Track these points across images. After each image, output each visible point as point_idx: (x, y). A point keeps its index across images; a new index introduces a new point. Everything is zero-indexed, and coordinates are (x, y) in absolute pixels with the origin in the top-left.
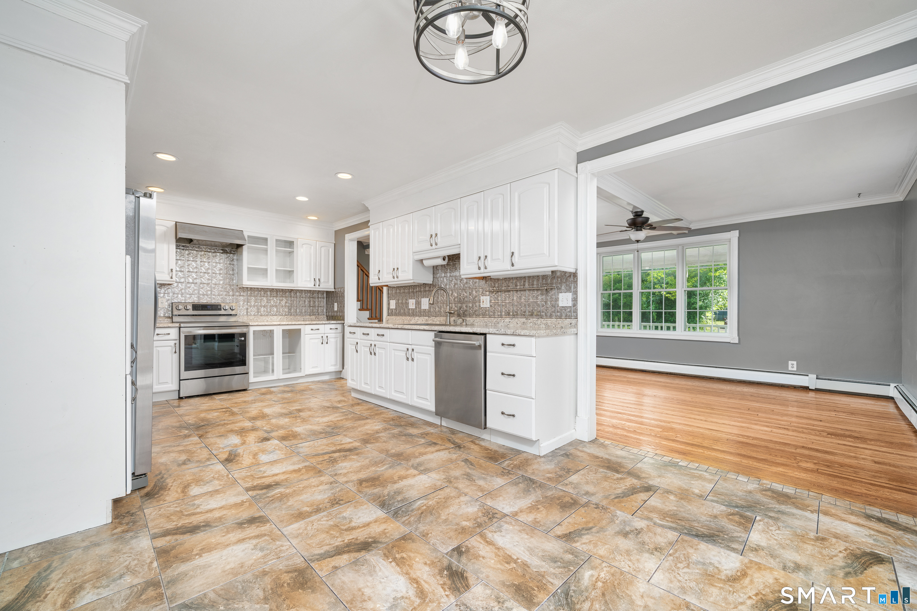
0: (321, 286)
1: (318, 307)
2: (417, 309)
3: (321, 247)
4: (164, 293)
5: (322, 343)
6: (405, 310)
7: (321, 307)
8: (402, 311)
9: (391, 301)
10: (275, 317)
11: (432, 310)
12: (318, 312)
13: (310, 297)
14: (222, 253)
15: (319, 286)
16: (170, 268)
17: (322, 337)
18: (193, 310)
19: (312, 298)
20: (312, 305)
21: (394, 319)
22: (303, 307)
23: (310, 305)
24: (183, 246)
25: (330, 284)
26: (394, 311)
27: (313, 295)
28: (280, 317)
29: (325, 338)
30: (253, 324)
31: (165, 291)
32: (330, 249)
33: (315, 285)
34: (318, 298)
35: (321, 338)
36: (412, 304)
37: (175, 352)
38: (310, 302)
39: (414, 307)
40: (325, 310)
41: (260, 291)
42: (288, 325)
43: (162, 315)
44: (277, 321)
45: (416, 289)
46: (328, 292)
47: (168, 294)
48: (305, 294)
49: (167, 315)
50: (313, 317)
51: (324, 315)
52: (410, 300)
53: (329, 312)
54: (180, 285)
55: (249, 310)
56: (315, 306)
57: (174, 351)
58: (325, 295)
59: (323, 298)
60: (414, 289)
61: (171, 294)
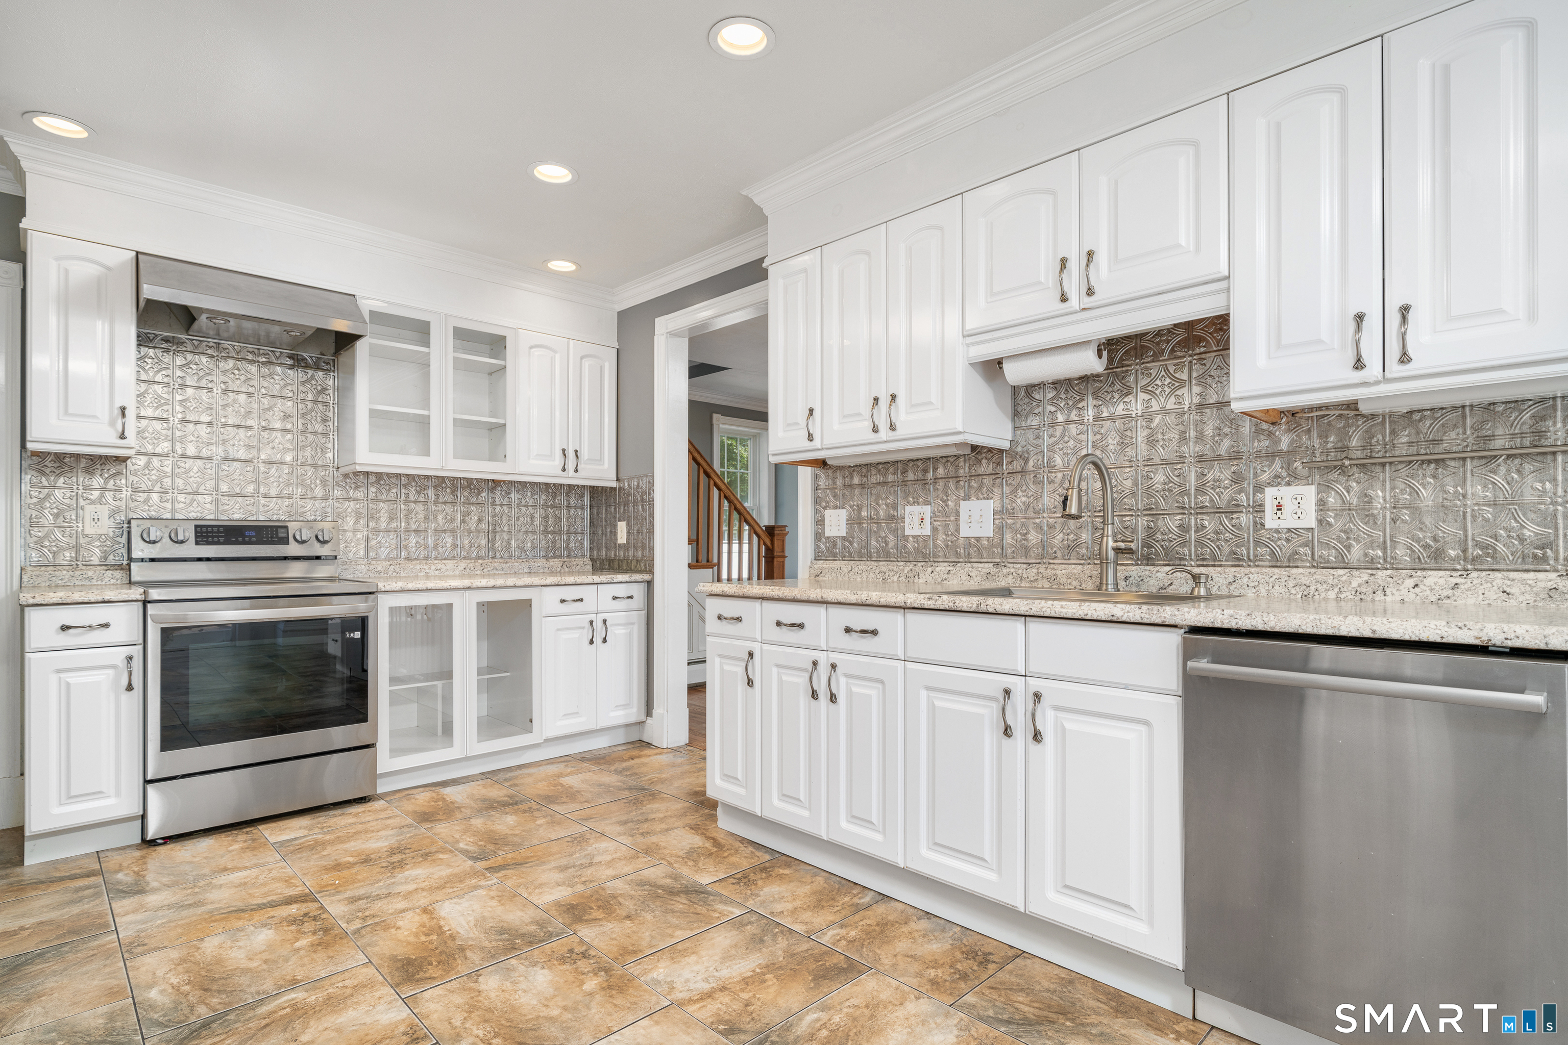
0: (581, 473)
1: (568, 532)
2: (941, 537)
3: (582, 358)
4: (104, 489)
5: (592, 642)
6: (886, 543)
7: (575, 533)
8: (874, 543)
9: (828, 513)
10: (450, 564)
11: (1008, 538)
12: (567, 547)
13: (545, 506)
14: (292, 367)
15: (576, 471)
16: (118, 404)
17: (591, 622)
18: (197, 543)
19: (553, 507)
20: (550, 529)
21: (845, 570)
22: (526, 532)
23: (546, 527)
24: (166, 340)
25: (606, 466)
26: (839, 543)
27: (554, 498)
28: (463, 564)
29: (598, 625)
30: (388, 588)
31: (106, 483)
32: (607, 365)
33: (564, 470)
34: (569, 507)
35: (588, 625)
36: (917, 521)
37: (130, 688)
38: (545, 518)
39: (927, 531)
40: (586, 544)
41: (405, 486)
42: (494, 587)
43: (95, 560)
44: (454, 577)
45: (935, 469)
46: (596, 492)
47: (118, 490)
48: (533, 495)
49: (111, 559)
50: (556, 563)
51: (583, 556)
52: (909, 509)
53: (599, 550)
54: (156, 461)
55: (373, 543)
56: (560, 532)
57: (125, 682)
58: (587, 500)
59: (582, 508)
60: (926, 471)
61: (126, 493)
